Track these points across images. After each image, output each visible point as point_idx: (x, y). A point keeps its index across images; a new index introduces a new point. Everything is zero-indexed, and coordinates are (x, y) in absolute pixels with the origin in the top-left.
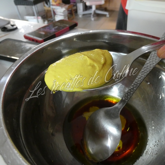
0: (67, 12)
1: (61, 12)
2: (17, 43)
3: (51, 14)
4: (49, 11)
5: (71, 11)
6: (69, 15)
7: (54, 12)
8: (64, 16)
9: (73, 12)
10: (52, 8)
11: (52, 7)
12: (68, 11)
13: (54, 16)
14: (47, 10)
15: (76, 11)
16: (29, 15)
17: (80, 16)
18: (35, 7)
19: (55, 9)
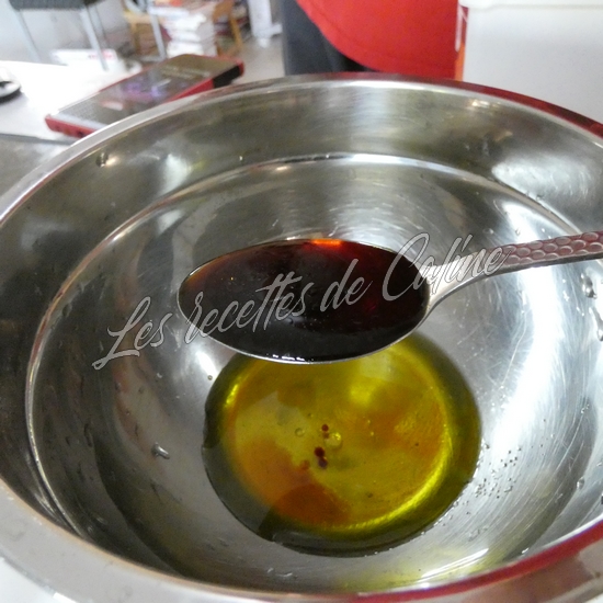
0: (210, 30)
1: (188, 31)
2: (20, 148)
3: (153, 39)
4: (144, 28)
5: (228, 24)
6: (221, 40)
7: (164, 32)
8: (201, 43)
9: (236, 28)
10: (157, 16)
11: (153, 11)
12: (216, 23)
13: (166, 46)
14: (138, 25)
15: (246, 24)
16: (69, 45)
17: (264, 42)
18: (90, 16)
19: (165, 18)
